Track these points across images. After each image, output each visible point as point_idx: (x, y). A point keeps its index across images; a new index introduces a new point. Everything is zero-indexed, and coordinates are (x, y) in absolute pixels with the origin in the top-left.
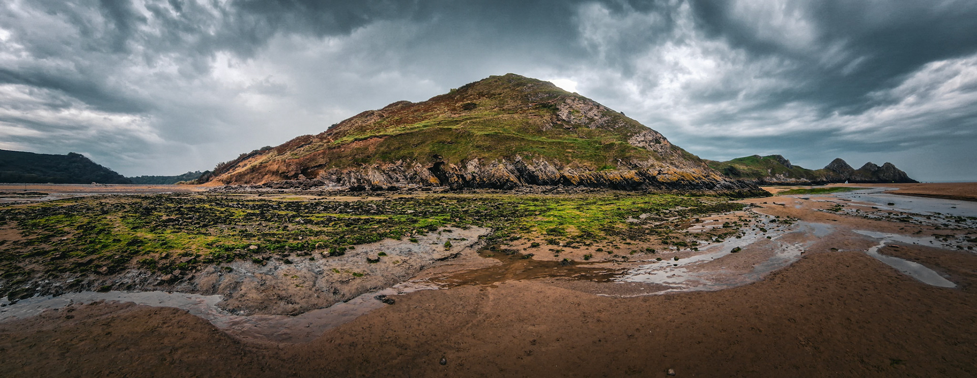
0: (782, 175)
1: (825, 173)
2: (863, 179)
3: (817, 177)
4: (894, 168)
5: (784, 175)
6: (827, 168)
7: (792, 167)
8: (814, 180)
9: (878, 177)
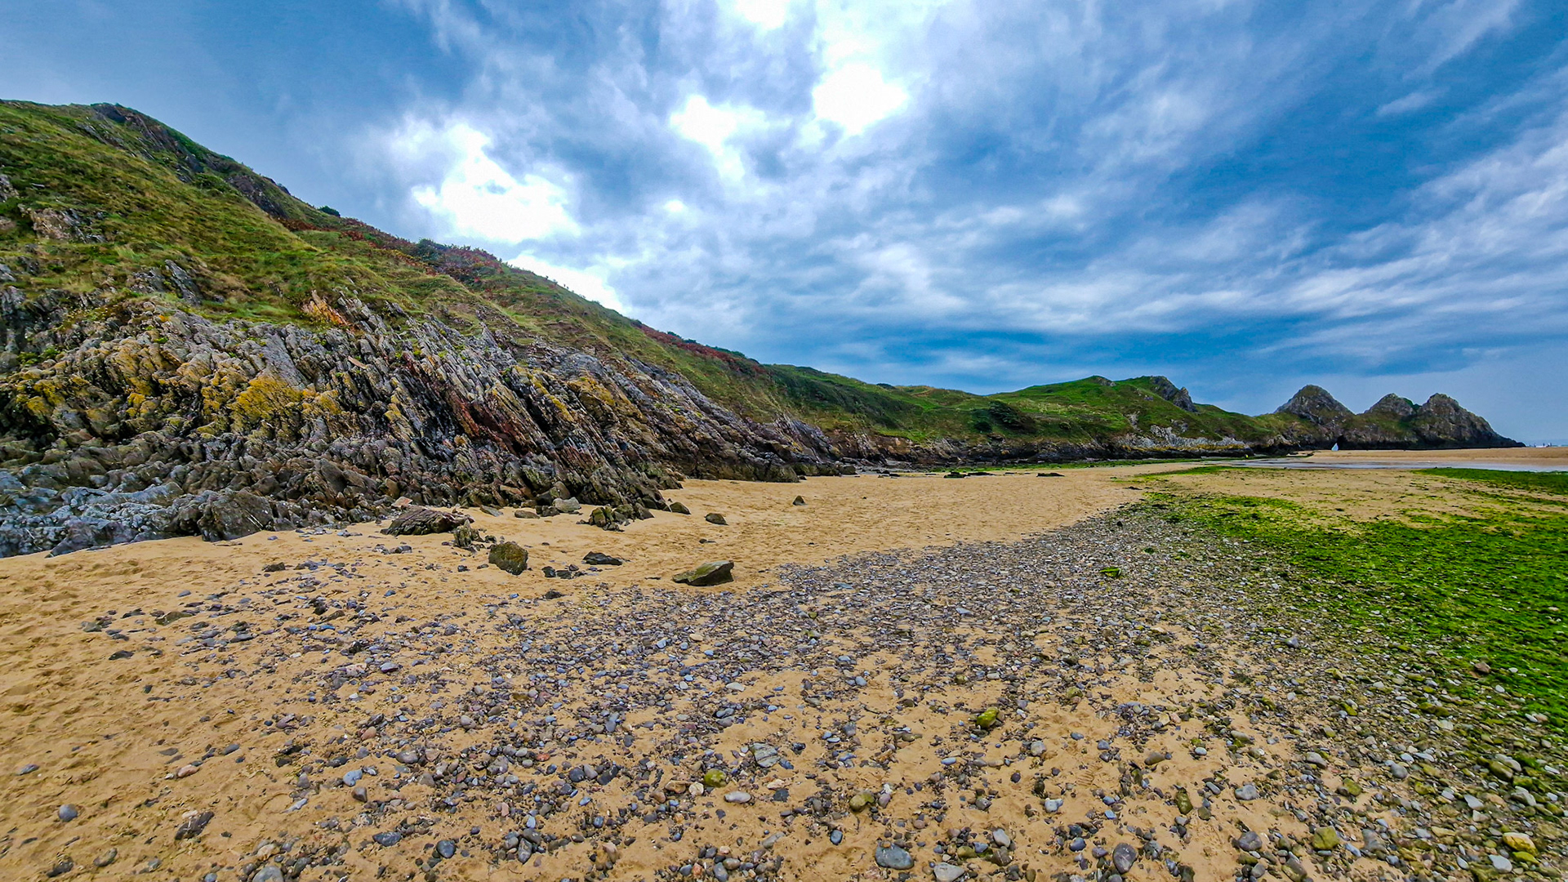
0: (1170, 429)
1: (1281, 423)
2: (1379, 437)
3: (1264, 434)
4: (1457, 409)
5: (1176, 428)
6: (1284, 412)
7: (1194, 408)
8: (1256, 443)
9: (1418, 433)
